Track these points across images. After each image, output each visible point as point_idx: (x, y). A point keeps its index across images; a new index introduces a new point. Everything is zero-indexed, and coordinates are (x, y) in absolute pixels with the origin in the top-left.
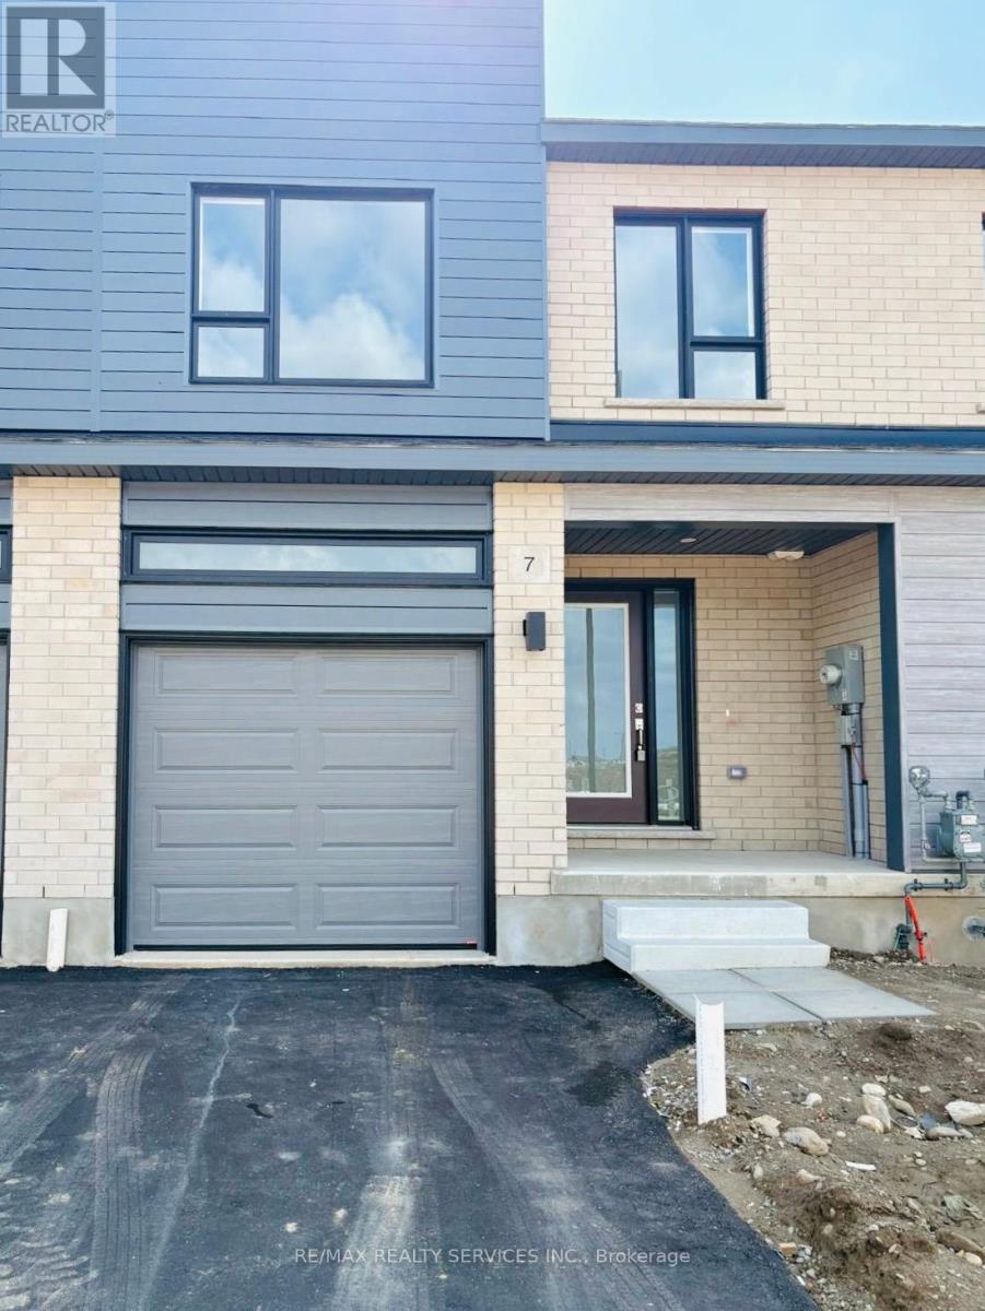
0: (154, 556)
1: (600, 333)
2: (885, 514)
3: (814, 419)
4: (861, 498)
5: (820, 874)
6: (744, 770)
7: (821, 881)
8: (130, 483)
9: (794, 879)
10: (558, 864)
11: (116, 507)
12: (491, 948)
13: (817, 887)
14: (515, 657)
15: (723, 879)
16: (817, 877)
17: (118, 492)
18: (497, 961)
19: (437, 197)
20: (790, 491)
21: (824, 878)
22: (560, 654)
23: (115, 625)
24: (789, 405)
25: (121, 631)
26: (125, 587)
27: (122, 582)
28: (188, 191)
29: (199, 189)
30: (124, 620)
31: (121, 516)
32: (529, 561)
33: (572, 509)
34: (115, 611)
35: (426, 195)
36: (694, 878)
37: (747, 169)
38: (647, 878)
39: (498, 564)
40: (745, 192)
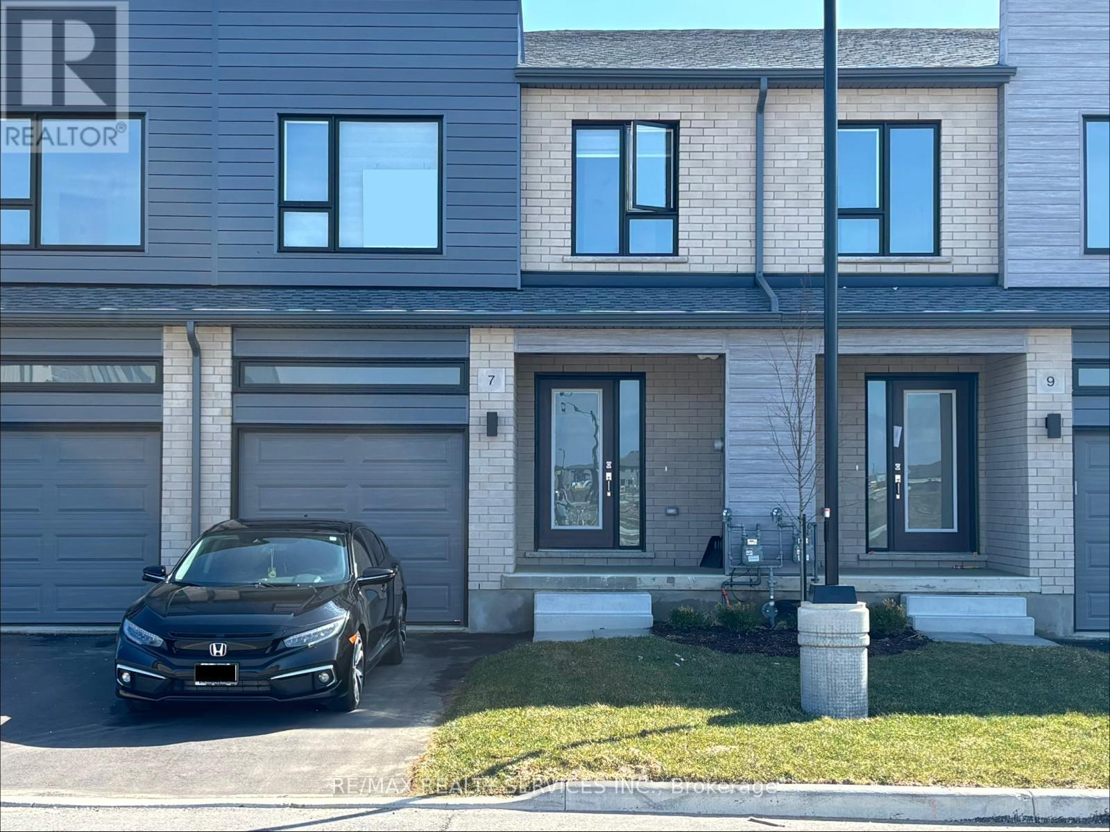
0: (255, 375)
1: (561, 211)
2: (720, 348)
3: (708, 269)
4: (704, 337)
5: (670, 576)
6: (678, 509)
7: (671, 580)
8: (237, 329)
9: (654, 579)
10: (507, 570)
11: (228, 346)
12: (465, 623)
13: (669, 584)
14: (482, 440)
15: (609, 579)
16: (669, 578)
17: (230, 336)
18: (467, 630)
19: (445, 120)
20: (659, 333)
21: (673, 578)
22: (511, 437)
23: (229, 420)
24: (692, 260)
25: (233, 424)
26: (235, 395)
27: (233, 393)
28: (276, 119)
29: (283, 117)
30: (235, 417)
31: (232, 350)
32: (491, 378)
33: (518, 345)
34: (229, 412)
35: (438, 118)
36: (591, 578)
37: (666, 92)
38: (561, 578)
39: (472, 380)
40: (664, 108)
